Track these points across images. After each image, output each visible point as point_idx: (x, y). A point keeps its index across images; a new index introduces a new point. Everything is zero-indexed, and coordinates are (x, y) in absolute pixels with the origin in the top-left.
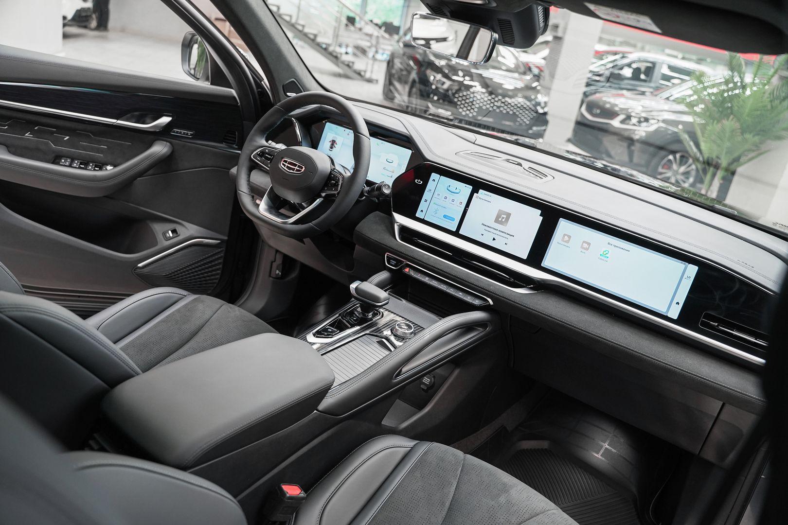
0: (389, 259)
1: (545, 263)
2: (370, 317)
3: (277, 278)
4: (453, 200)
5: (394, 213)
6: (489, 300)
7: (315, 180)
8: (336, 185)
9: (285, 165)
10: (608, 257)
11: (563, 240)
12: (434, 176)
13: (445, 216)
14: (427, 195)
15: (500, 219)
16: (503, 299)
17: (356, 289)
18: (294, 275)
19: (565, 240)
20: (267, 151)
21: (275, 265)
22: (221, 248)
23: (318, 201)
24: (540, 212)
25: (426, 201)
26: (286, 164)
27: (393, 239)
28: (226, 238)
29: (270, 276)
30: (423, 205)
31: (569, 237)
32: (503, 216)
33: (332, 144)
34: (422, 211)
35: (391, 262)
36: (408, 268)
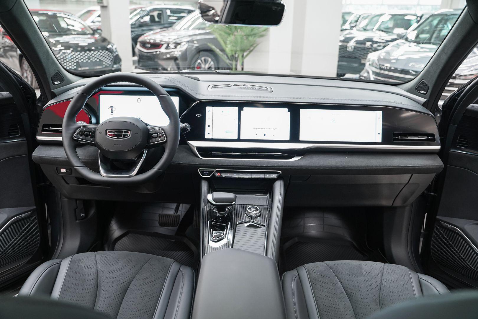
0: (202, 172)
3: (82, 219)
5: (189, 142)
6: (280, 171)
7: (142, 138)
9: (111, 135)
10: (335, 122)
12: (208, 108)
13: (226, 132)
14: (208, 122)
15: (264, 122)
18: (92, 212)
20: (84, 129)
21: (78, 211)
22: (33, 216)
24: (287, 109)
25: (209, 126)
27: (198, 159)
28: (35, 207)
29: (76, 220)
30: (208, 130)
31: (310, 118)
32: (265, 119)
33: (112, 110)
34: (209, 133)
35: (205, 173)
36: (219, 173)
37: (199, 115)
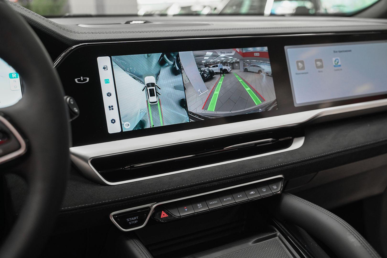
1: (297, 102)
10: (340, 66)
11: (299, 69)
31: (302, 62)
35: (130, 221)
36: (163, 212)
37: (82, 79)
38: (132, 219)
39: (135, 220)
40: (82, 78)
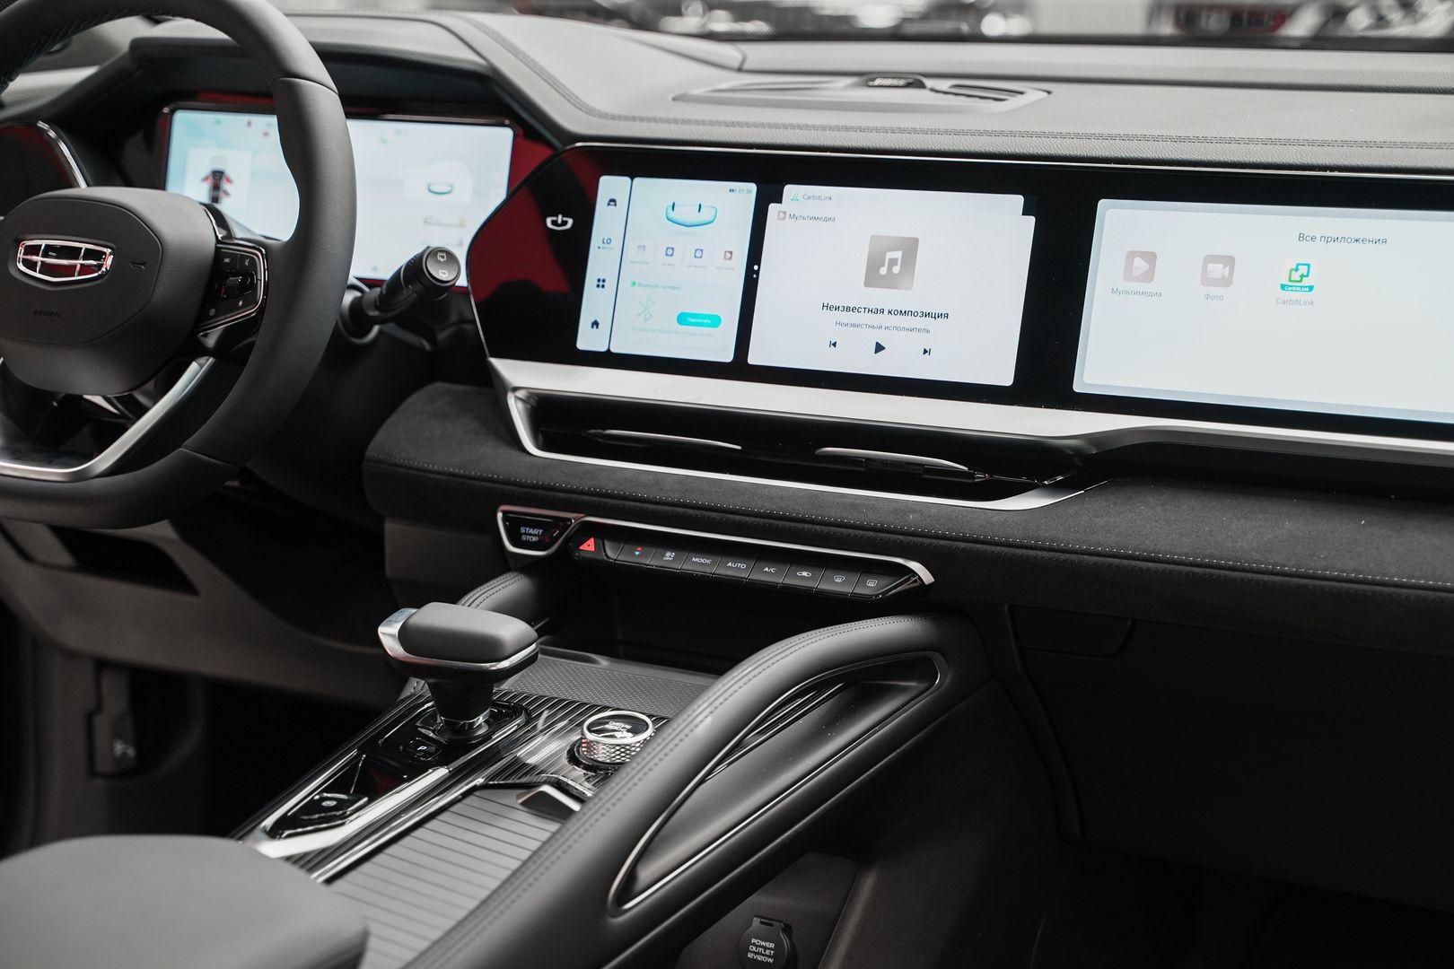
0: (514, 525)
1: (1086, 379)
2: (481, 732)
3: (124, 773)
4: (699, 253)
5: (495, 362)
6: (915, 566)
7: (164, 288)
8: (249, 286)
9: (31, 265)
10: (1311, 288)
11: (1129, 276)
12: (610, 186)
13: (682, 319)
14: (599, 262)
15: (883, 271)
16: (963, 545)
17: (405, 636)
19: (1136, 273)
21: (102, 724)
23: (194, 371)
24: (1018, 200)
25: (601, 283)
26: (38, 259)
27: (514, 453)
29: (93, 772)
30: (593, 304)
31: (1151, 258)
32: (890, 255)
33: (216, 187)
34: (595, 324)
35: (525, 534)
36: (592, 539)
37: (560, 221)
38: (531, 531)
39: (535, 535)
40: (560, 217)
